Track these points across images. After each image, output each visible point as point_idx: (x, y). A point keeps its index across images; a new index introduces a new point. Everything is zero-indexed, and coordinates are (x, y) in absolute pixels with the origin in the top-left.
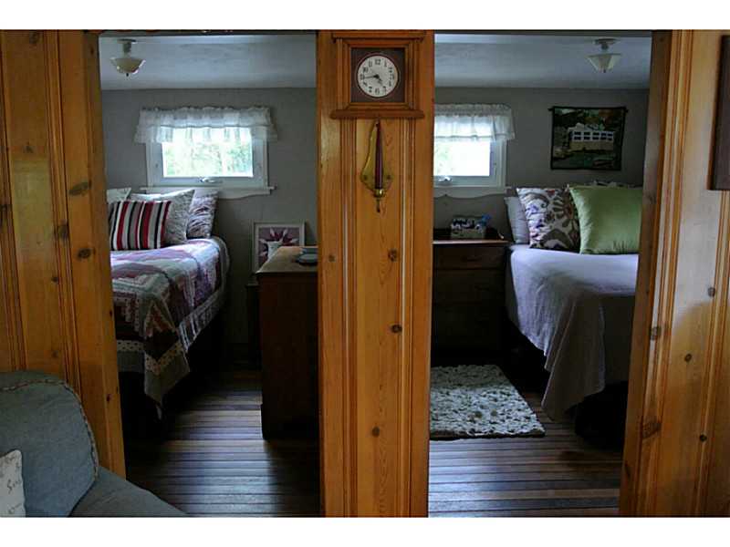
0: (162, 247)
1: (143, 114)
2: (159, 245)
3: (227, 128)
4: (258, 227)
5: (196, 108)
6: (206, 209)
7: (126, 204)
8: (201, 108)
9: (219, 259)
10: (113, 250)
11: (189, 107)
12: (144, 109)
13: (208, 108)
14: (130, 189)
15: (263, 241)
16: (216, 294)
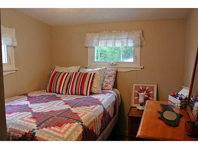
0: (89, 95)
1: (87, 34)
2: (88, 94)
3: (122, 40)
4: (134, 85)
5: (109, 31)
6: (111, 76)
7: (76, 73)
8: (111, 32)
9: (116, 101)
10: (69, 94)
11: (106, 31)
12: (88, 32)
13: (114, 31)
14: (80, 66)
15: (137, 92)
16: (113, 119)
